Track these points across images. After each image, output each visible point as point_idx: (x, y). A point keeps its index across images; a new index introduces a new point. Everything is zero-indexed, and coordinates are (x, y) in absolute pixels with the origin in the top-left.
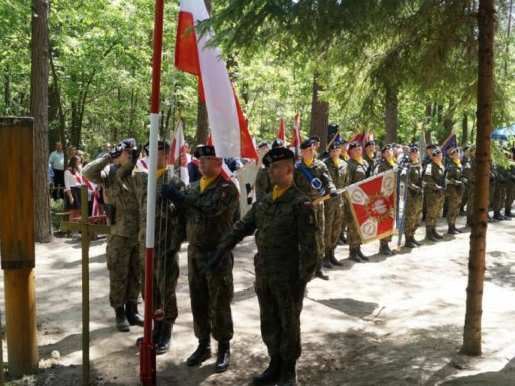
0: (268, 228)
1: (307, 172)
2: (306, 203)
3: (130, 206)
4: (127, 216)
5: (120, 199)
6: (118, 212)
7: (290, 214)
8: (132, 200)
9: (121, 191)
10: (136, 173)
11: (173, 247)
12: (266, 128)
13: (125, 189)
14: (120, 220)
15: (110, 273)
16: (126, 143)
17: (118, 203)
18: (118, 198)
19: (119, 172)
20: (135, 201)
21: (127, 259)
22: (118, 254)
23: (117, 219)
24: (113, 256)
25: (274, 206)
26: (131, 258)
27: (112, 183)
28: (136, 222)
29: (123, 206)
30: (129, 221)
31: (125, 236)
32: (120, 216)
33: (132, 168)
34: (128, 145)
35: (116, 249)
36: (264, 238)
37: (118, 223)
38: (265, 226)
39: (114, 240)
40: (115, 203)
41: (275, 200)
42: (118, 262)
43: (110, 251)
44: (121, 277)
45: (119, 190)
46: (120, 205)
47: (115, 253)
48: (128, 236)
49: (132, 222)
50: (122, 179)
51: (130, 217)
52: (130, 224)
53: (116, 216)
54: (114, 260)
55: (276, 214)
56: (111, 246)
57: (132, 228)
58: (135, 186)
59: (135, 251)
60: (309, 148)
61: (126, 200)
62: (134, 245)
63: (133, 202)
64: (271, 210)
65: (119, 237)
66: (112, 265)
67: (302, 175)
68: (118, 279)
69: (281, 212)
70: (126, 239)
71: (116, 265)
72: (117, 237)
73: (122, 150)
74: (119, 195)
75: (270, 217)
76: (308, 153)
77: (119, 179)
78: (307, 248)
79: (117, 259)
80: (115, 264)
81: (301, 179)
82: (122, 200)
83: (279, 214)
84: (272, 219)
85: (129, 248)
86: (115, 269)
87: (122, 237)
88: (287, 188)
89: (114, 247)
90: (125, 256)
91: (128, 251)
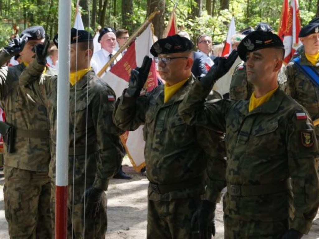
0: (242, 153)
1: (310, 72)
2: (298, 115)
3: (37, 125)
4: (33, 140)
5: (23, 115)
6: (19, 135)
7: (275, 133)
8: (39, 116)
9: (24, 104)
10: (46, 77)
11: (97, 184)
12: (257, 9)
13: (30, 101)
14: (23, 146)
15: (9, 225)
16: (30, 33)
17: (20, 120)
18: (19, 113)
19: (23, 76)
20: (44, 117)
21: (35, 203)
22: (21, 197)
23: (18, 145)
24: (13, 200)
25: (250, 121)
26: (40, 202)
27: (11, 92)
28: (46, 149)
29: (27, 125)
30: (36, 147)
31: (30, 169)
32: (23, 139)
33: (41, 71)
34: (34, 36)
35: (17, 189)
36: (236, 170)
37: (19, 151)
38: (237, 151)
39: (14, 176)
40: (15, 120)
41: (252, 111)
42: (20, 208)
43: (8, 193)
44: (26, 229)
45: (21, 102)
46: (24, 124)
47: (16, 194)
48: (34, 169)
49: (41, 149)
50: (27, 86)
51: (37, 141)
52: (37, 152)
53: (17, 140)
54: (15, 206)
55: (254, 133)
56: (10, 186)
57: (41, 158)
58: (45, 96)
59: (45, 191)
60: (311, 36)
61: (32, 116)
62: (44, 182)
63: (41, 120)
64: (246, 128)
65: (21, 170)
66: (13, 212)
67: (303, 77)
68: (21, 233)
69: (261, 129)
70: (32, 173)
71: (18, 213)
72: (18, 171)
73: (24, 42)
74: (21, 110)
75: (245, 138)
76: (311, 42)
77: (23, 87)
78: (302, 183)
79: (19, 203)
80: (16, 211)
81: (302, 83)
82: (26, 117)
83: (257, 132)
84: (247, 141)
85: (37, 187)
86: (17, 219)
87: (26, 171)
88: (271, 93)
89: (14, 186)
90: (31, 199)
91: (35, 192)
